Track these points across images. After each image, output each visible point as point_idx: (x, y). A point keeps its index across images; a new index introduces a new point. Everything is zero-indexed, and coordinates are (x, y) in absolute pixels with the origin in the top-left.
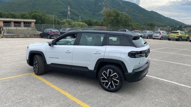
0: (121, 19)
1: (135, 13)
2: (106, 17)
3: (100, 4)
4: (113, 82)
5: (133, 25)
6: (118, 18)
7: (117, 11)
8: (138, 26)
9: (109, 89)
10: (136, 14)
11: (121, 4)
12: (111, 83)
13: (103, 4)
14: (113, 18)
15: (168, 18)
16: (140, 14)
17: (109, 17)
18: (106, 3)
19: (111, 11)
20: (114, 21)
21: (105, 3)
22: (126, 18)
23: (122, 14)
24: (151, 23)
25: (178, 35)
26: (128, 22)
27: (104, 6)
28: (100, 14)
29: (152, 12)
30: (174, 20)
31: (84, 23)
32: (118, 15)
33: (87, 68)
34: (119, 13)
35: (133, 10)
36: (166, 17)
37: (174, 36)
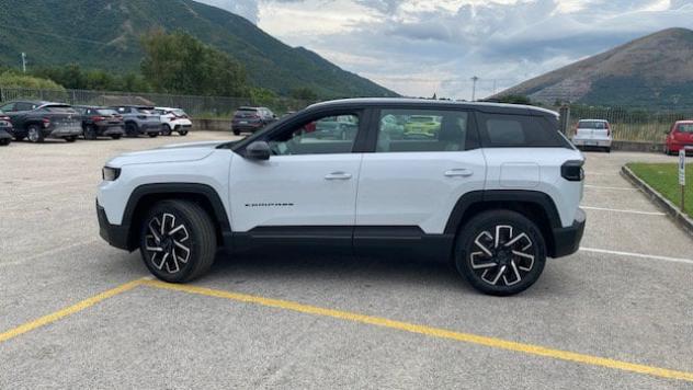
0: (210, 71)
1: (245, 52)
2: (150, 58)
3: (109, 7)
4: (513, 263)
5: (251, 92)
6: (198, 67)
7: (193, 40)
8: (268, 96)
9: (501, 288)
10: (250, 56)
11: (193, 15)
12: (510, 268)
13: (122, 8)
14: (179, 64)
15: (349, 73)
16: (262, 55)
17: (167, 59)
18: (135, 7)
19: (171, 40)
20: (185, 76)
21: (129, 8)
22: (228, 67)
23: (210, 52)
24: (303, 88)
25: (433, 127)
26: (234, 84)
27: (127, 17)
28: (113, 48)
29: (301, 50)
30: (368, 81)
31: (49, 81)
32: (197, 55)
33: (416, 228)
34: (201, 49)
35: (239, 39)
36: (346, 72)
37: (422, 129)
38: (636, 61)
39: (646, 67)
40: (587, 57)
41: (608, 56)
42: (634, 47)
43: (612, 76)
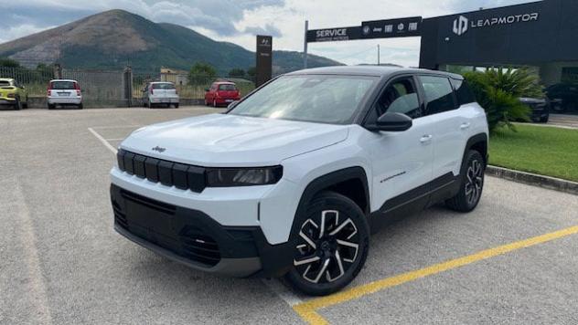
33: (451, 174)
38: (93, 34)
39: (103, 39)
40: (54, 27)
41: (70, 28)
42: (90, 22)
43: (77, 45)
